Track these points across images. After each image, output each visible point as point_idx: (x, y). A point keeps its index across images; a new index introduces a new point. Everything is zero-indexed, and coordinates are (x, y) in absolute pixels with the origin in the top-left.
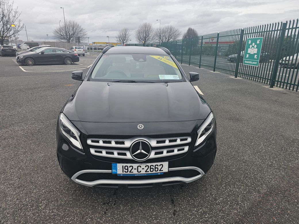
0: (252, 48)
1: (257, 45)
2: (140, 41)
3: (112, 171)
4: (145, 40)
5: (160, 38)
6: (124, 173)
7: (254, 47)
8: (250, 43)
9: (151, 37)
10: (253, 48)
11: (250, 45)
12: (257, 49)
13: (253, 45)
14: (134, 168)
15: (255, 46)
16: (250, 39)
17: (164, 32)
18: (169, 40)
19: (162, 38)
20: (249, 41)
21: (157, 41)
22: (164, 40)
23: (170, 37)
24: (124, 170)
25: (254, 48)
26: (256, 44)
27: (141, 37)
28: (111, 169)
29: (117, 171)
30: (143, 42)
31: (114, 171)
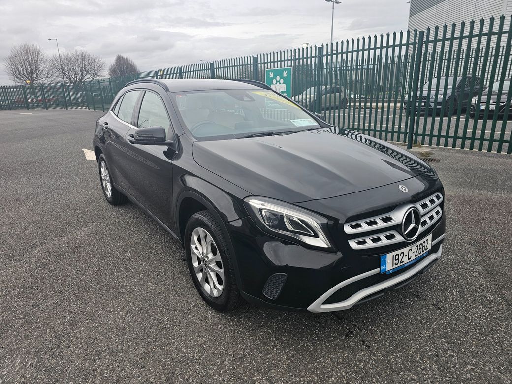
0: (276, 84)
1: (284, 78)
2: (20, 79)
3: (380, 269)
4: (32, 78)
5: (63, 73)
6: (395, 266)
7: (279, 81)
8: (271, 76)
9: (45, 72)
10: (278, 83)
11: (272, 79)
12: (285, 85)
13: (278, 80)
14: (405, 255)
15: (282, 81)
16: (271, 71)
17: (70, 61)
18: (83, 77)
19: (67, 74)
20: (270, 73)
21: (59, 79)
22: (73, 77)
23: (84, 72)
24: (395, 262)
25: (280, 83)
26: (282, 77)
27: (20, 72)
28: (379, 266)
29: (386, 267)
30: (28, 81)
31: (383, 268)
